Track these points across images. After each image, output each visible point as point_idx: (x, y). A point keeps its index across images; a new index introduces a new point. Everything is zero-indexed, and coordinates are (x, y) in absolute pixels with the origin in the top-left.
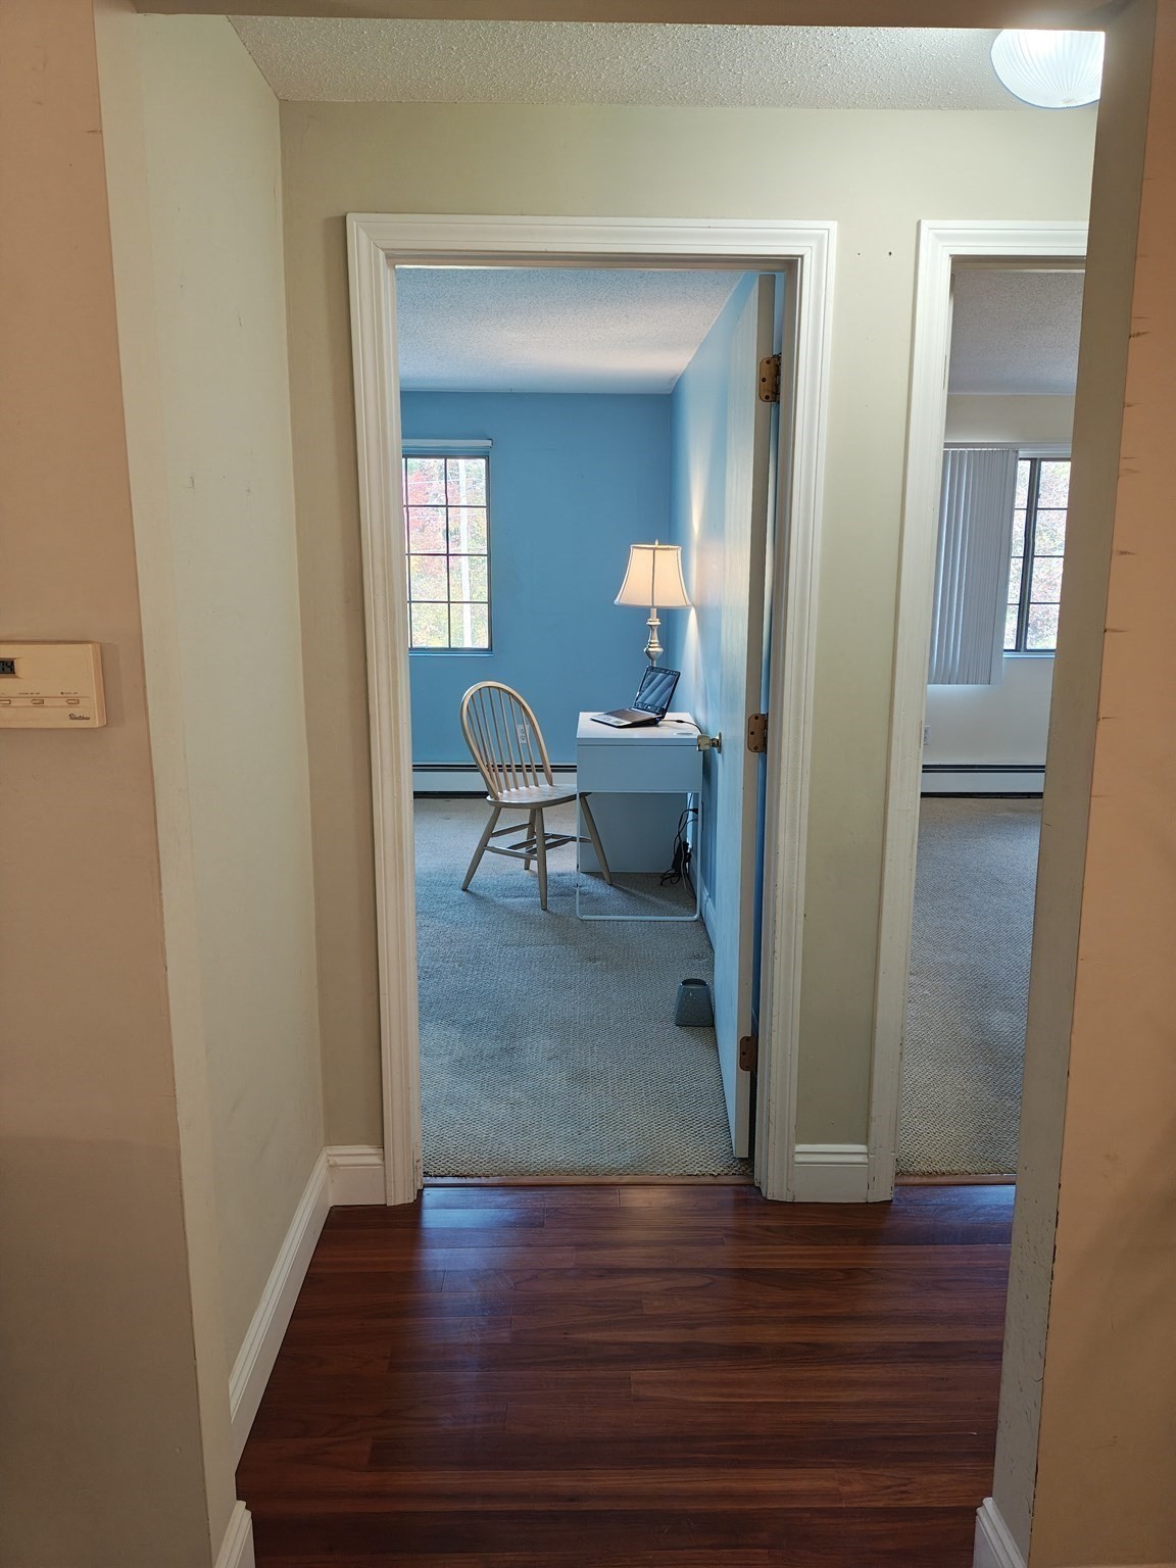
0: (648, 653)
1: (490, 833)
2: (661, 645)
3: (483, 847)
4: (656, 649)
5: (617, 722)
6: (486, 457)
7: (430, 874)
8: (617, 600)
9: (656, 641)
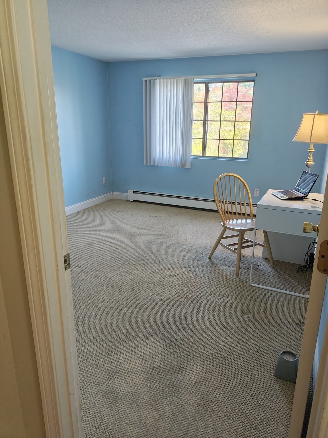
0: (307, 164)
1: (221, 237)
2: (314, 161)
3: (218, 243)
4: (311, 163)
5: (282, 197)
6: (253, 81)
7: (200, 248)
8: (293, 139)
9: (312, 159)
